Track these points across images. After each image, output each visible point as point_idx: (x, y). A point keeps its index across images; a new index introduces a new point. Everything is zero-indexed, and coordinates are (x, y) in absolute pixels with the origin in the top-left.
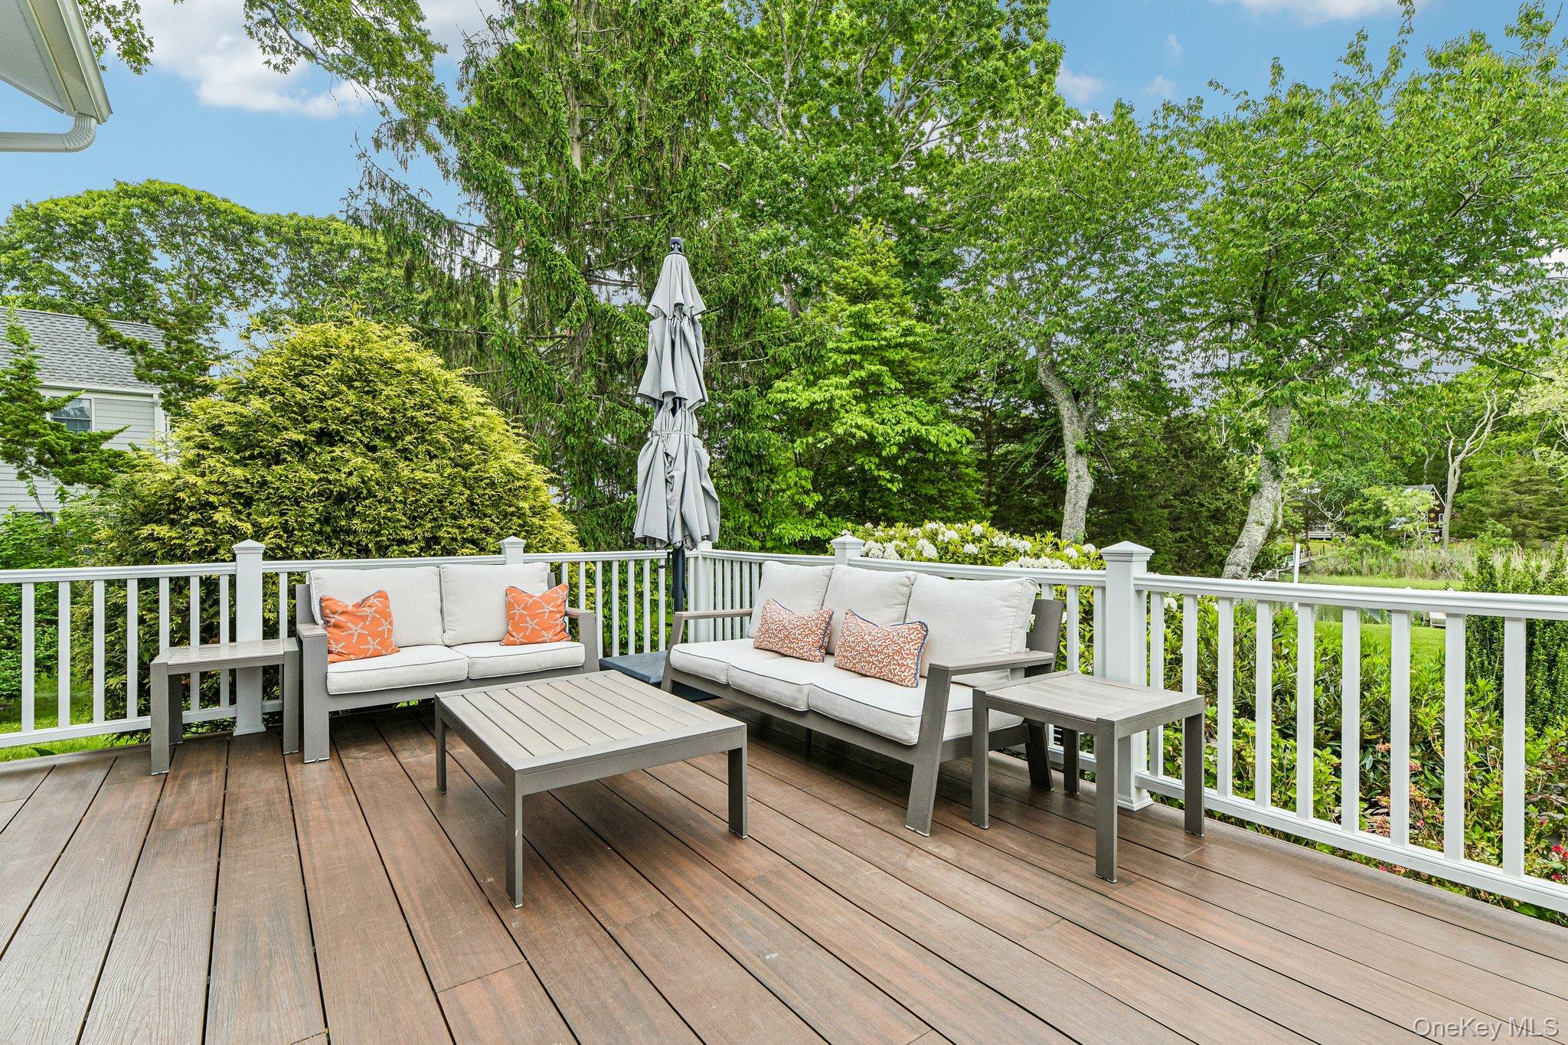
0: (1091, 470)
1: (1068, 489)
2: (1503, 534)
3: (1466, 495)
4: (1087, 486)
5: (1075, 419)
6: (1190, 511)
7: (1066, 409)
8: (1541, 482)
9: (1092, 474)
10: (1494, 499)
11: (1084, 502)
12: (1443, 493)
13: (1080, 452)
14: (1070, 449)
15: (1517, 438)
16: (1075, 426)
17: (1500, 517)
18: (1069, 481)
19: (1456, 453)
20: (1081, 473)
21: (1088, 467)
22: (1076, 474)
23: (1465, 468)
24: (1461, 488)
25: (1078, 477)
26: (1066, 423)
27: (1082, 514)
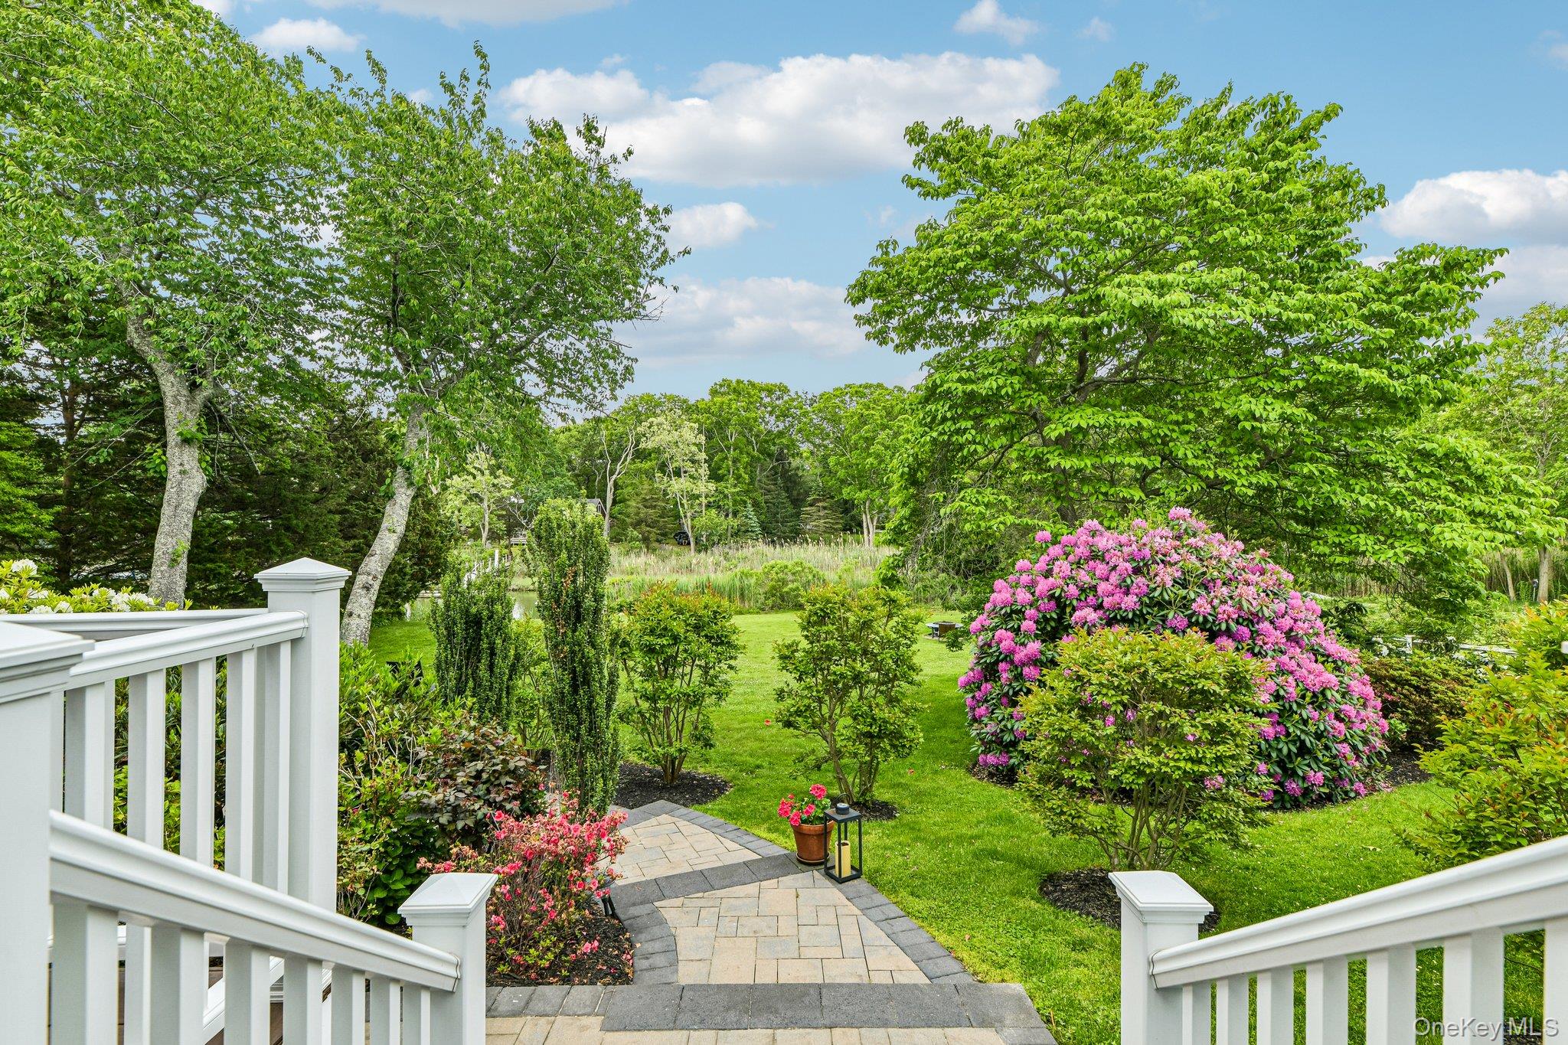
0: (204, 465)
1: (168, 486)
2: (636, 539)
3: (617, 508)
4: (197, 483)
5: (182, 400)
6: (366, 518)
7: (171, 385)
8: (658, 499)
9: (205, 470)
10: (631, 510)
11: (192, 505)
12: (604, 502)
13: (187, 441)
14: (172, 437)
15: (646, 465)
16: (183, 407)
17: (636, 525)
18: (170, 476)
19: (612, 473)
20: (187, 467)
21: (200, 461)
22: (179, 468)
23: (616, 485)
24: (614, 502)
25: (183, 472)
26: (168, 402)
27: (187, 519)
